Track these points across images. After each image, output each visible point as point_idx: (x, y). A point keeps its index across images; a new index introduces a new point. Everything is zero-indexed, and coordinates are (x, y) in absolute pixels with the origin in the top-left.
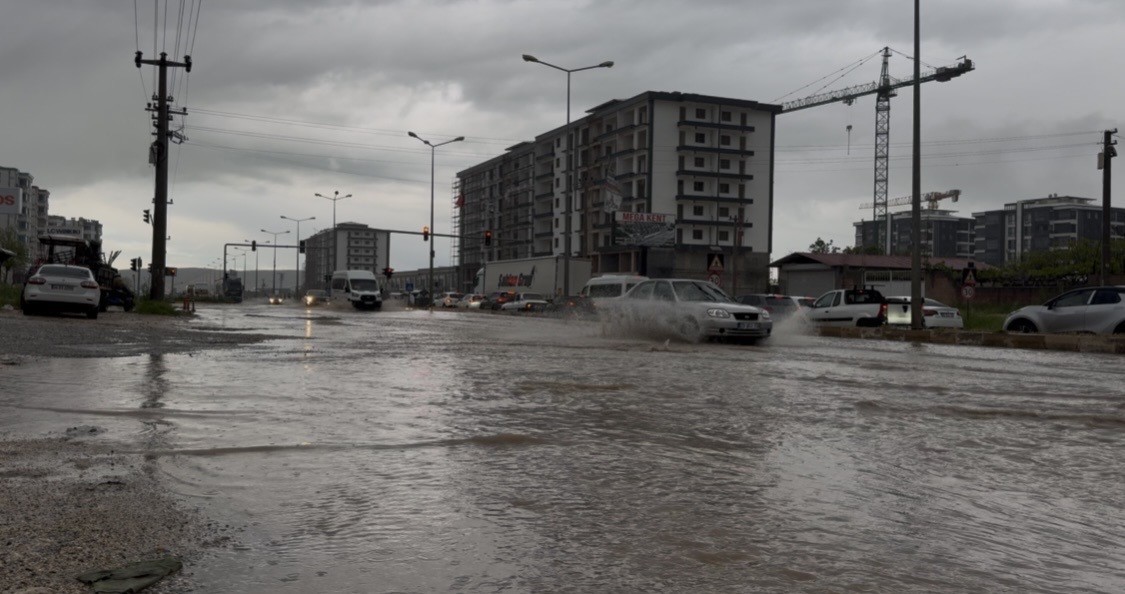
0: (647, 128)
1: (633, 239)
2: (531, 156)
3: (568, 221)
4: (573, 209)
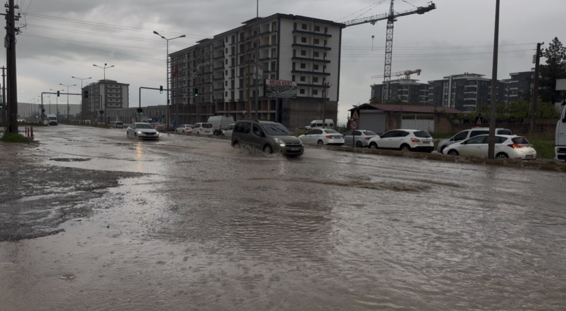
0: (276, 33)
1: (275, 95)
2: (211, 47)
3: (233, 82)
4: (235, 76)
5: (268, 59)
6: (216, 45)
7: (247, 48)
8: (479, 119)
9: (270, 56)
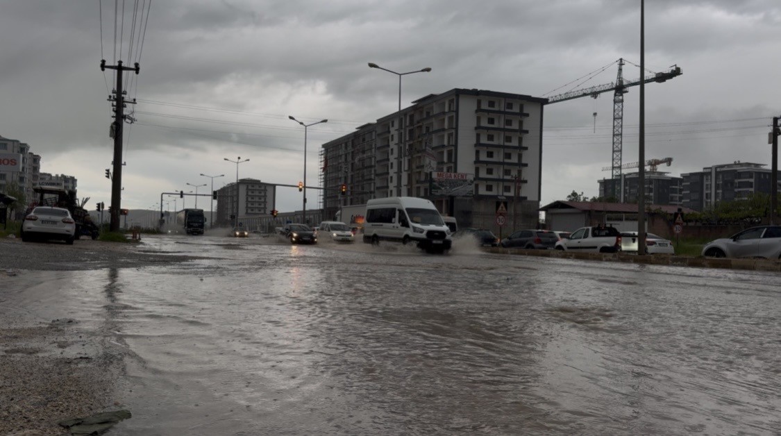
0: (454, 114)
1: (444, 191)
2: (374, 133)
3: (399, 178)
4: (403, 170)
5: (443, 146)
6: (379, 130)
7: (417, 133)
8: (679, 216)
9: (446, 143)
